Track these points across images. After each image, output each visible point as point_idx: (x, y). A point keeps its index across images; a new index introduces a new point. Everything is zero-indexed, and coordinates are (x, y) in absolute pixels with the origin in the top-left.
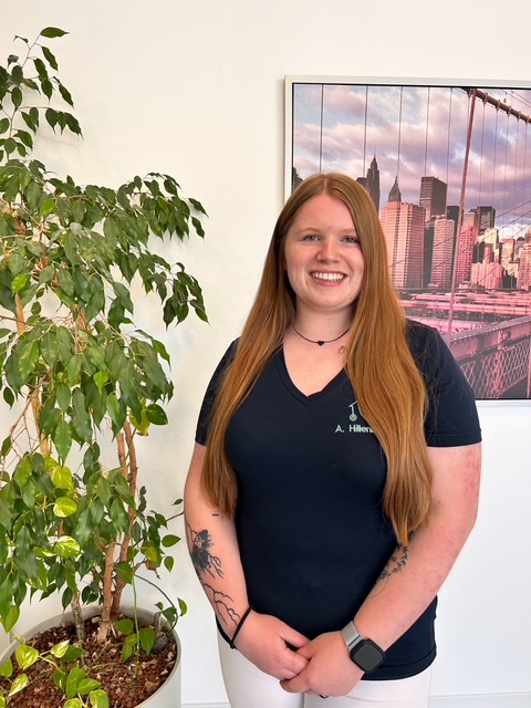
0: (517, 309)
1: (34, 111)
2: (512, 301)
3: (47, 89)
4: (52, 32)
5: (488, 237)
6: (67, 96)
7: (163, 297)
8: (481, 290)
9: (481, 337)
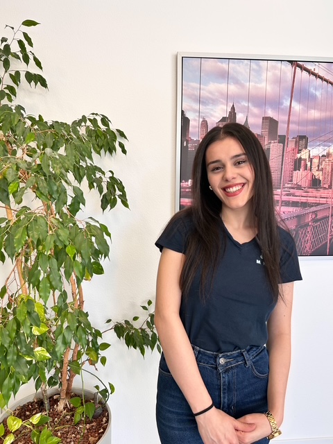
0: (321, 199)
1: (18, 73)
2: (318, 195)
3: (26, 59)
4: (29, 23)
5: (304, 155)
6: (38, 64)
7: (101, 193)
8: (299, 187)
9: (299, 217)
